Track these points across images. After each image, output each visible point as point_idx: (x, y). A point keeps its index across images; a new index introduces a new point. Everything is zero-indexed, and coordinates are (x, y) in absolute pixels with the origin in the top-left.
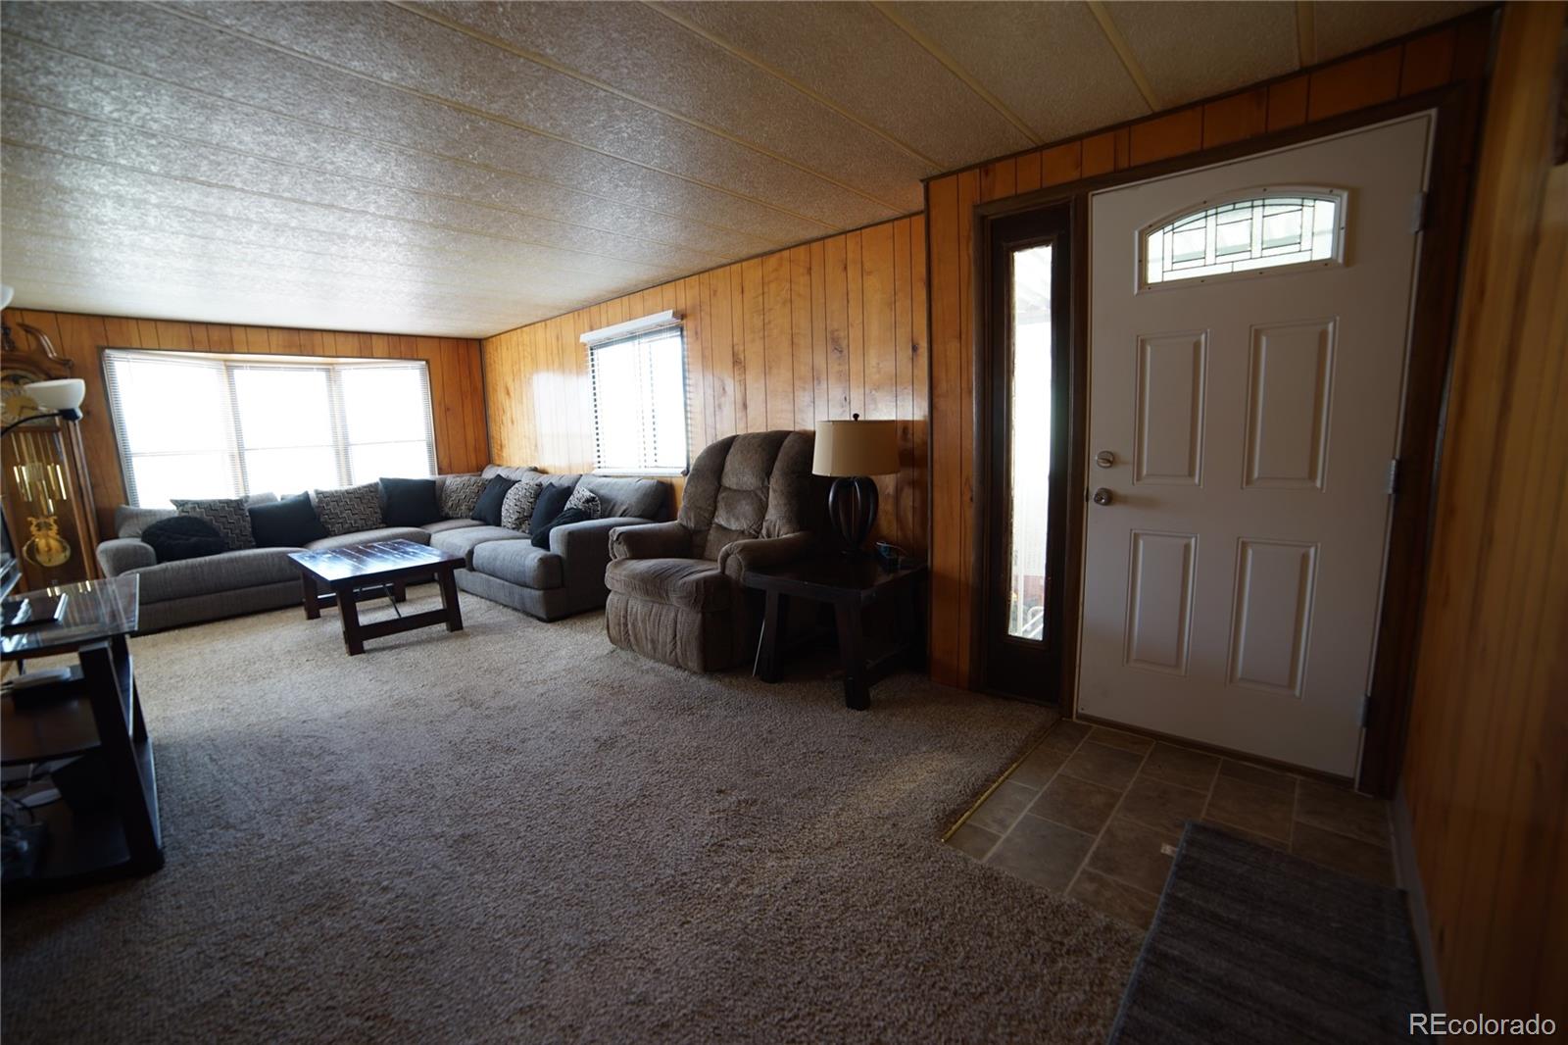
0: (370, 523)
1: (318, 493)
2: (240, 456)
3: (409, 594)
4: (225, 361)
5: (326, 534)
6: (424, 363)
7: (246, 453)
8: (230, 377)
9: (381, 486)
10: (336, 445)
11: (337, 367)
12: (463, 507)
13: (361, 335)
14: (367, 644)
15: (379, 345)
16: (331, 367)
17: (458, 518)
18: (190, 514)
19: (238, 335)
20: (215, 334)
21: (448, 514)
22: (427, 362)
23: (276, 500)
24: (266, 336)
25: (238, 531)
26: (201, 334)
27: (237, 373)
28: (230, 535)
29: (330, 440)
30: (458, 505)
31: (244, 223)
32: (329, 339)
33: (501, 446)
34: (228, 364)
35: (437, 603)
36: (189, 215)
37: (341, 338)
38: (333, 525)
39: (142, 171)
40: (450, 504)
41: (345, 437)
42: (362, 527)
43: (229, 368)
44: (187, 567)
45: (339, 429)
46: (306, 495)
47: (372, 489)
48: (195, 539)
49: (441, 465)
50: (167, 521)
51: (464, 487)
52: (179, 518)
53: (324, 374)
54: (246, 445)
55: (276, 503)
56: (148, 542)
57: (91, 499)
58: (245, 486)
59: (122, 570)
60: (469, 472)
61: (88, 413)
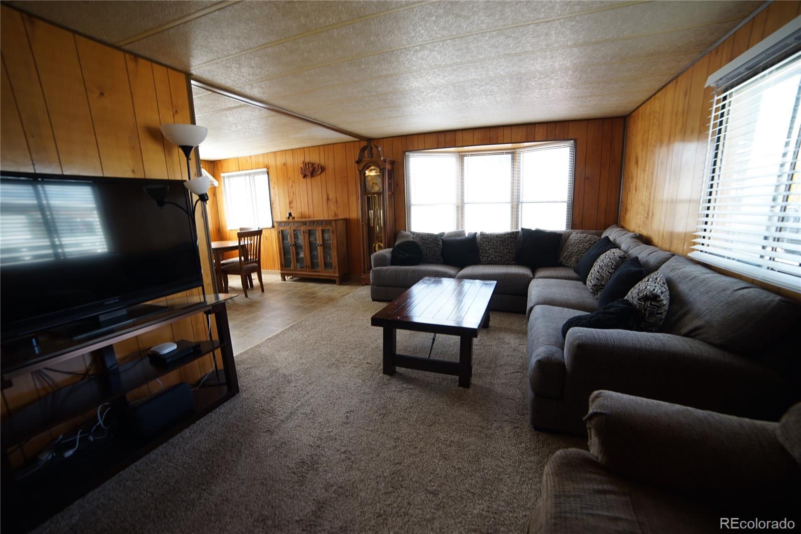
0: (504, 260)
1: (482, 234)
2: (460, 208)
4: (459, 152)
5: (477, 262)
6: (573, 141)
7: (466, 206)
8: (463, 161)
9: (521, 234)
10: (512, 202)
11: (518, 151)
12: (572, 259)
13: (529, 126)
15: (540, 131)
16: (515, 151)
17: (567, 267)
18: (415, 240)
19: (459, 136)
20: (448, 136)
21: (562, 262)
22: (575, 141)
23: (465, 235)
24: (472, 134)
25: (433, 253)
26: (442, 137)
27: (465, 158)
28: (429, 254)
29: (509, 200)
30: (570, 257)
32: (507, 132)
33: (626, 210)
34: (461, 154)
37: (515, 130)
38: (483, 257)
40: (565, 254)
41: (518, 197)
42: (499, 261)
43: (462, 156)
44: (395, 270)
45: (515, 193)
46: (476, 233)
47: (513, 236)
48: (407, 255)
49: (575, 220)
50: (404, 242)
51: (580, 242)
52: (410, 241)
53: (510, 156)
54: (465, 201)
55: (459, 238)
56: (392, 253)
57: (388, 227)
58: (462, 225)
59: (375, 266)
60: (596, 229)
61: (397, 185)
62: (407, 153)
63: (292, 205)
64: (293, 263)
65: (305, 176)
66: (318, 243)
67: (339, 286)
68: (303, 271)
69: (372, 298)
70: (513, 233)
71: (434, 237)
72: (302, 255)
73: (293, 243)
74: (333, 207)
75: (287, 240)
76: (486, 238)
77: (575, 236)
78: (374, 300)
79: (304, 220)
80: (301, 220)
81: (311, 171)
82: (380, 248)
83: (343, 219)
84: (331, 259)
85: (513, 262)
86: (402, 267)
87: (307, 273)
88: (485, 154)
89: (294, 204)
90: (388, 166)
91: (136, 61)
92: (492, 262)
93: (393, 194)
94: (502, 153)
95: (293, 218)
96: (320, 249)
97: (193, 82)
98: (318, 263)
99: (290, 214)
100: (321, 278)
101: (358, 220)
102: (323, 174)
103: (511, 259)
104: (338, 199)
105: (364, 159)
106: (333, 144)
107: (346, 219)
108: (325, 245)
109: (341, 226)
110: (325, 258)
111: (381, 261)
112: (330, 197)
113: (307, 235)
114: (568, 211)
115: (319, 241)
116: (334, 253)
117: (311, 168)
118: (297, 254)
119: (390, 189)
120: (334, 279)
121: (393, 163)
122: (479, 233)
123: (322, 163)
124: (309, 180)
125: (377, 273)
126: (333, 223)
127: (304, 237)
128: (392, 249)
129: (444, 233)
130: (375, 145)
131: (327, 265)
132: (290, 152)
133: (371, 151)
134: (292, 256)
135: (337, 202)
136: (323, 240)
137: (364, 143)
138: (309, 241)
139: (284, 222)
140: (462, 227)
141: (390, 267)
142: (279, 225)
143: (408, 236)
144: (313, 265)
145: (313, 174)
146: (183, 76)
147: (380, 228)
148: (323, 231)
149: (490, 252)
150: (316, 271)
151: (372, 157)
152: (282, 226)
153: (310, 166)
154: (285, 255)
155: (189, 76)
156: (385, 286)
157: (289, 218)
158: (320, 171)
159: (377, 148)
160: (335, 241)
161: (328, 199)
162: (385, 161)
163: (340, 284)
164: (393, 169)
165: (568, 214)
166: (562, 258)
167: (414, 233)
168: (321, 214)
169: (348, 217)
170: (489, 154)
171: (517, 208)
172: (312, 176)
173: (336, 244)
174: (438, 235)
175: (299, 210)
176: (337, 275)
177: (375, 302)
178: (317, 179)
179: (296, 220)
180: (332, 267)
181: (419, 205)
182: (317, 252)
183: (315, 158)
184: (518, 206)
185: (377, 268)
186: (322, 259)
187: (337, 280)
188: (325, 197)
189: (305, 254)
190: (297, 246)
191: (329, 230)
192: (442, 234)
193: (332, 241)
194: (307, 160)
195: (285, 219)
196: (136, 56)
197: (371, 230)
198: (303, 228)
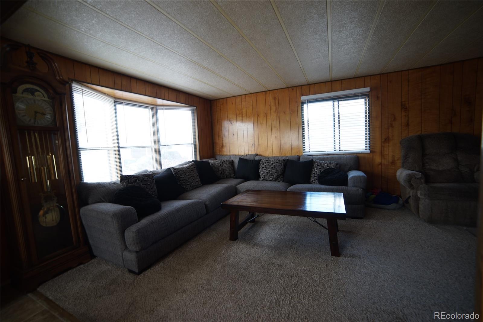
10: (155, 146)
18: (134, 184)
21: (220, 177)
22: (196, 107)
33: (222, 146)
38: (186, 185)
40: (220, 172)
41: (159, 142)
45: (156, 138)
49: (201, 154)
88: (135, 105)
184: (159, 148)
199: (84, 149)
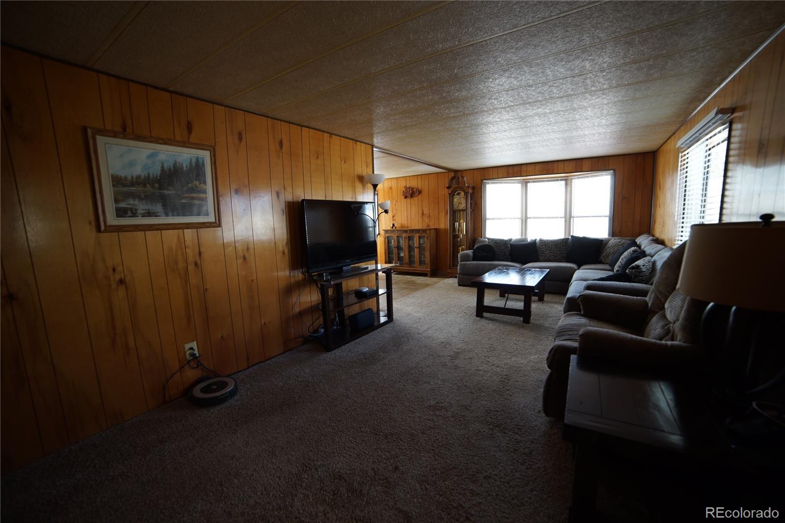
0: (557, 258)
1: (541, 240)
2: (524, 220)
3: (547, 297)
5: (538, 260)
6: (612, 171)
7: (529, 220)
8: (526, 186)
9: (571, 240)
10: (565, 217)
11: (570, 178)
12: (610, 258)
13: (577, 160)
14: (485, 314)
15: (586, 164)
16: (567, 178)
17: (605, 263)
19: (524, 168)
20: (516, 169)
21: (601, 260)
22: (614, 170)
23: (528, 241)
24: (534, 167)
25: (503, 253)
26: (511, 169)
27: (529, 184)
28: (500, 254)
29: (563, 215)
30: (608, 256)
31: (584, 109)
32: (561, 165)
34: (525, 181)
35: (520, 305)
36: (562, 113)
37: (567, 163)
38: (541, 256)
39: (537, 101)
40: (604, 255)
41: (570, 213)
42: (553, 260)
43: (525, 183)
44: (476, 264)
45: (568, 210)
46: (536, 240)
47: (564, 241)
48: (485, 254)
49: (614, 231)
50: (482, 245)
51: (616, 245)
52: (486, 245)
53: (563, 182)
54: (528, 216)
55: (523, 243)
56: (474, 253)
57: (469, 235)
58: (526, 234)
59: (461, 261)
60: (632, 237)
61: (476, 204)
62: (484, 181)
63: (394, 218)
64: (395, 260)
65: (406, 197)
66: (415, 246)
67: (430, 278)
68: (402, 266)
69: (458, 284)
70: (564, 239)
71: (504, 242)
72: (402, 255)
73: (396, 246)
74: (426, 220)
75: (391, 243)
76: (544, 243)
77: (614, 241)
78: (459, 285)
79: (403, 229)
80: (401, 229)
81: (411, 193)
82: (463, 250)
83: (435, 229)
84: (425, 257)
85: (563, 260)
86: (481, 262)
87: (406, 268)
88: (544, 181)
89: (396, 217)
90: (470, 191)
91: (356, 143)
92: (548, 260)
93: (473, 210)
94: (558, 180)
95: (396, 228)
96: (416, 251)
97: (374, 149)
98: (414, 260)
99: (393, 225)
100: (417, 272)
101: (446, 230)
102: (420, 195)
103: (563, 258)
104: (431, 214)
105: (453, 186)
106: (428, 174)
107: (436, 229)
108: (421, 248)
109: (433, 233)
110: (420, 257)
111: (465, 258)
112: (424, 213)
113: (407, 240)
114: (610, 223)
115: (416, 245)
116: (427, 254)
117: (411, 192)
118: (399, 254)
119: (471, 207)
120: (426, 272)
121: (473, 188)
122: (538, 239)
123: (420, 187)
124: (408, 200)
125: (463, 267)
126: (428, 231)
127: (405, 241)
128: (472, 251)
129: (512, 239)
130: (461, 176)
131: (421, 262)
132: (395, 180)
133: (458, 179)
134: (394, 256)
135: (429, 216)
136: (419, 244)
137: (452, 174)
138: (409, 245)
139: (390, 230)
140: (526, 236)
141: (473, 262)
142: (386, 233)
143: (484, 241)
144: (411, 262)
145: (412, 196)
146: (371, 146)
147: (463, 235)
148: (420, 238)
149: (547, 252)
150: (412, 267)
151: (459, 184)
152: (388, 233)
153: (410, 189)
154: (389, 254)
155: (373, 146)
156: (469, 275)
157: (392, 227)
158: (418, 193)
159: (463, 177)
160: (428, 245)
161: (423, 214)
162: (468, 187)
163: (431, 277)
164: (473, 193)
165: (609, 226)
166: (601, 257)
167: (489, 239)
168: (417, 224)
169: (437, 227)
170: (547, 181)
171: (570, 221)
172: (412, 197)
173: (429, 247)
174: (507, 240)
175: (400, 222)
176: (429, 269)
177: (460, 287)
178: (415, 199)
179: (397, 229)
180: (425, 264)
181: (493, 219)
182: (414, 253)
183: (414, 184)
184: (570, 219)
185: (463, 263)
186: (418, 258)
187: (429, 274)
188: (421, 213)
189: (405, 255)
190: (399, 248)
191: (424, 236)
192: (510, 240)
193: (427, 245)
194: (408, 185)
195: (389, 228)
196: (357, 141)
197: (455, 237)
198: (404, 235)
199: (489, 219)
